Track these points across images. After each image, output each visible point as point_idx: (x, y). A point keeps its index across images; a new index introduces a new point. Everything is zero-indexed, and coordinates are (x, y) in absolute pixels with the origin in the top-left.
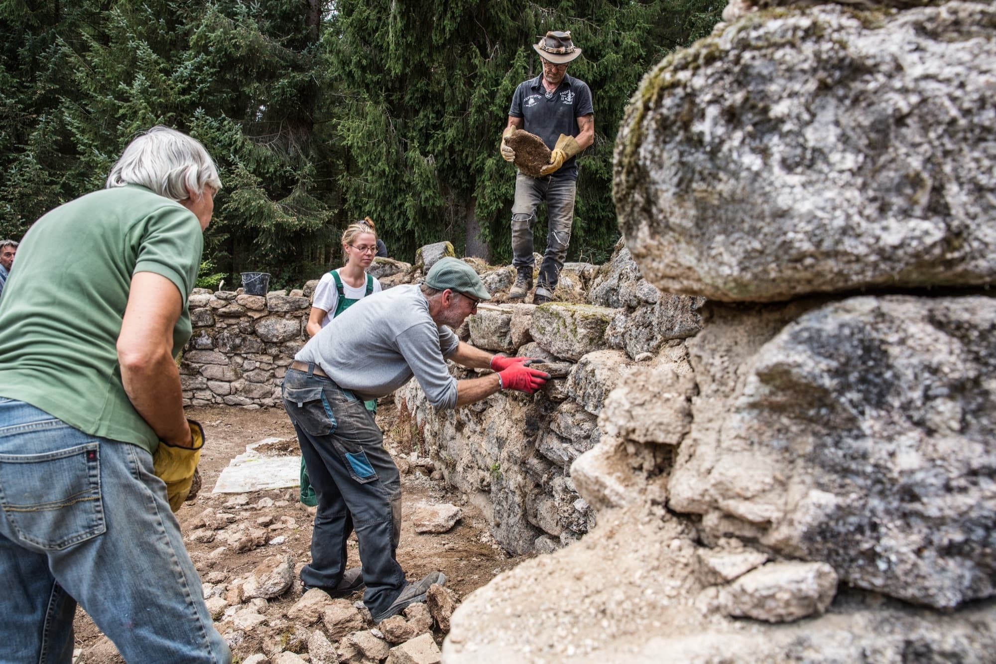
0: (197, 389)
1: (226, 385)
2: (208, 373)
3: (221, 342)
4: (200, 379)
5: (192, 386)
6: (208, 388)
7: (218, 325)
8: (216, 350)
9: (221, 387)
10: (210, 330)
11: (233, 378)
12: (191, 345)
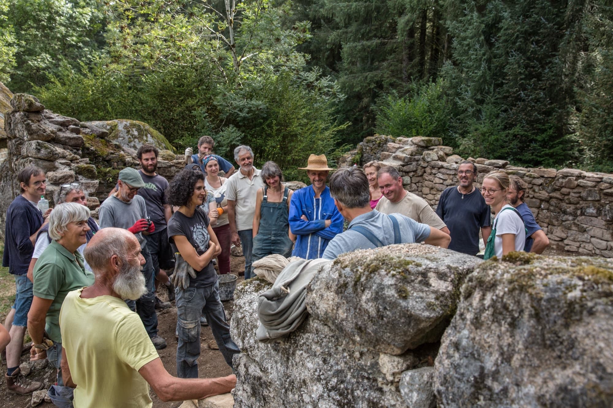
0: (583, 242)
1: (604, 243)
2: (592, 233)
3: (603, 213)
4: (586, 235)
5: (579, 239)
6: (590, 242)
7: (603, 201)
8: (600, 218)
9: (600, 244)
10: (597, 204)
11: (610, 239)
12: (581, 212)
